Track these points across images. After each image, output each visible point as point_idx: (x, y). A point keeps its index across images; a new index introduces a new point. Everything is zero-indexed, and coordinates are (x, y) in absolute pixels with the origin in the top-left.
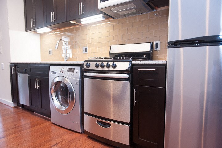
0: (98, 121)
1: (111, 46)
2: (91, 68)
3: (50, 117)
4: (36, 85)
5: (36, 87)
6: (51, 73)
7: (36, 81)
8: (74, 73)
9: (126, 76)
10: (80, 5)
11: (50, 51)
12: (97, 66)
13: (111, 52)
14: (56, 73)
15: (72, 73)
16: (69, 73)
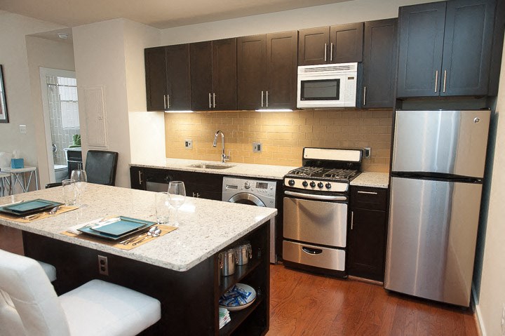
0: (304, 248)
1: (304, 149)
2: (295, 186)
6: (225, 187)
8: (268, 190)
9: (344, 198)
11: (187, 142)
12: (305, 184)
13: (305, 157)
14: (236, 187)
15: (264, 190)
16: (259, 189)
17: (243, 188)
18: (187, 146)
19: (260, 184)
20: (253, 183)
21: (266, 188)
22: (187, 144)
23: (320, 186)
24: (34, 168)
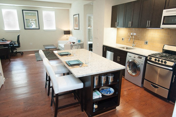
1: (164, 45)
2: (152, 60)
3: (124, 76)
4: (118, 59)
5: (118, 60)
6: (128, 56)
7: (118, 58)
9: (172, 69)
10: (149, 21)
12: (156, 60)
13: (164, 49)
14: (131, 57)
15: (140, 59)
16: (138, 59)
17: (133, 57)
18: (122, 40)
19: (139, 57)
20: (137, 56)
21: (141, 59)
22: (123, 39)
23: (162, 61)
24: (83, 43)
